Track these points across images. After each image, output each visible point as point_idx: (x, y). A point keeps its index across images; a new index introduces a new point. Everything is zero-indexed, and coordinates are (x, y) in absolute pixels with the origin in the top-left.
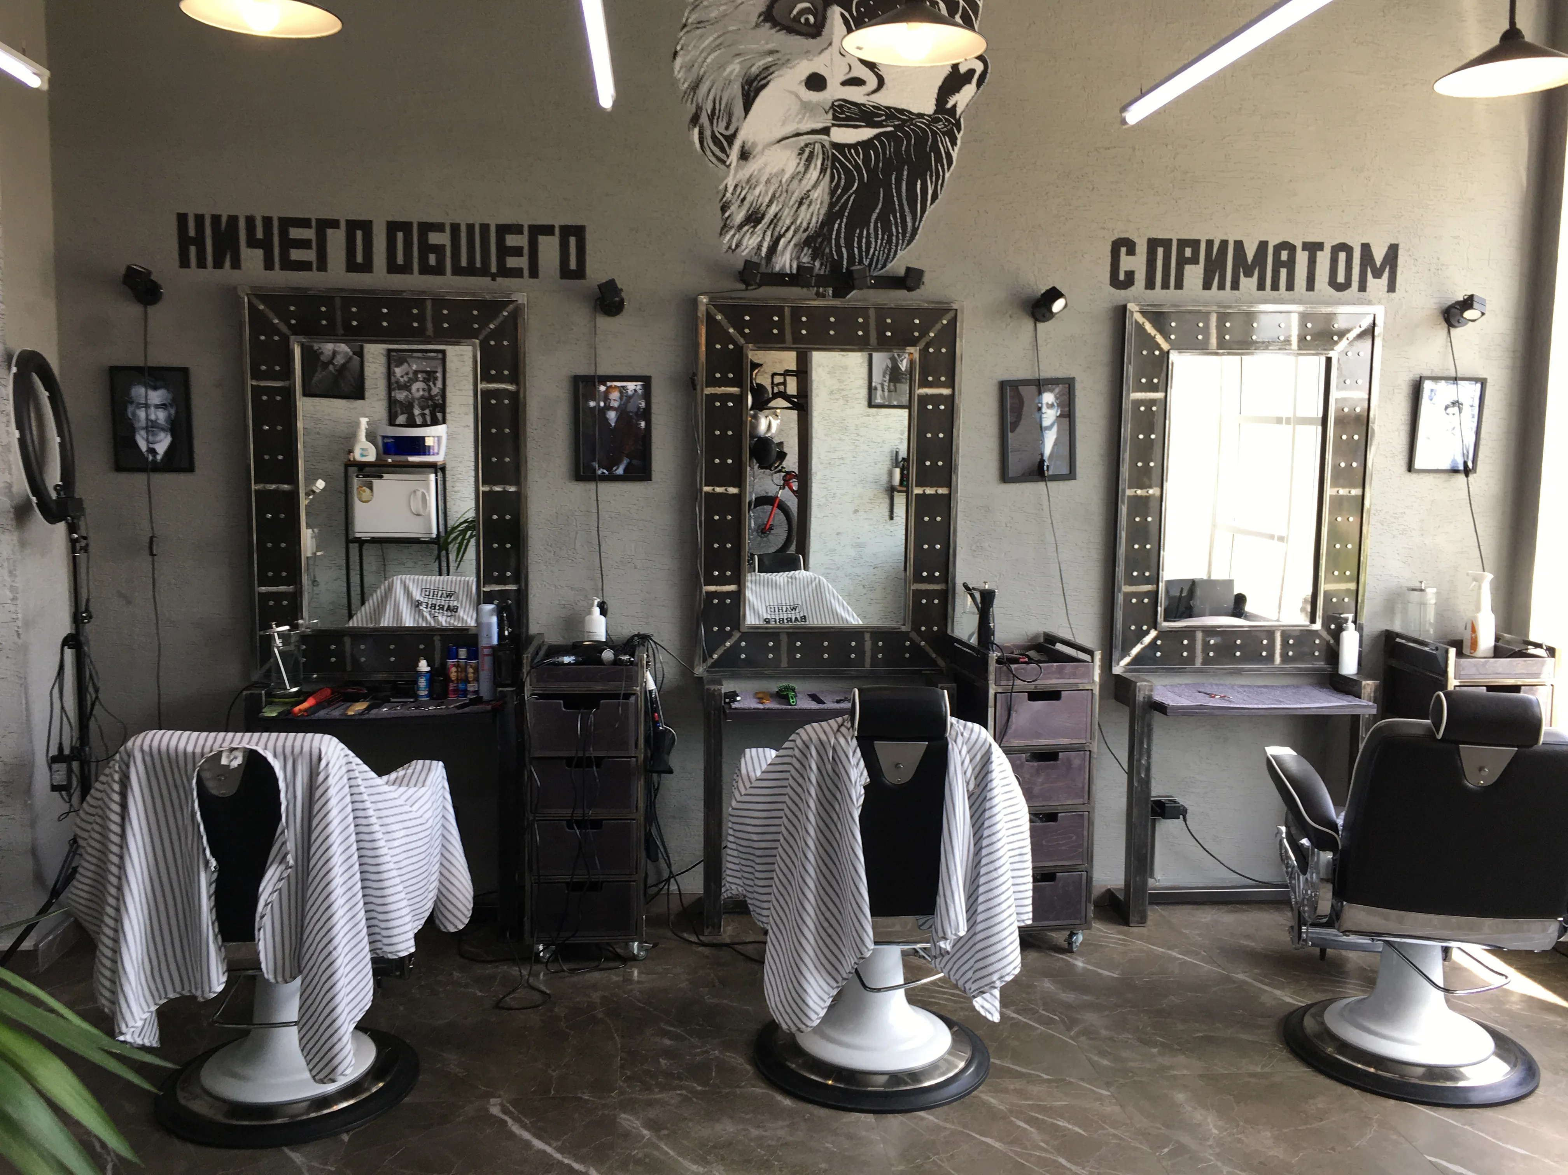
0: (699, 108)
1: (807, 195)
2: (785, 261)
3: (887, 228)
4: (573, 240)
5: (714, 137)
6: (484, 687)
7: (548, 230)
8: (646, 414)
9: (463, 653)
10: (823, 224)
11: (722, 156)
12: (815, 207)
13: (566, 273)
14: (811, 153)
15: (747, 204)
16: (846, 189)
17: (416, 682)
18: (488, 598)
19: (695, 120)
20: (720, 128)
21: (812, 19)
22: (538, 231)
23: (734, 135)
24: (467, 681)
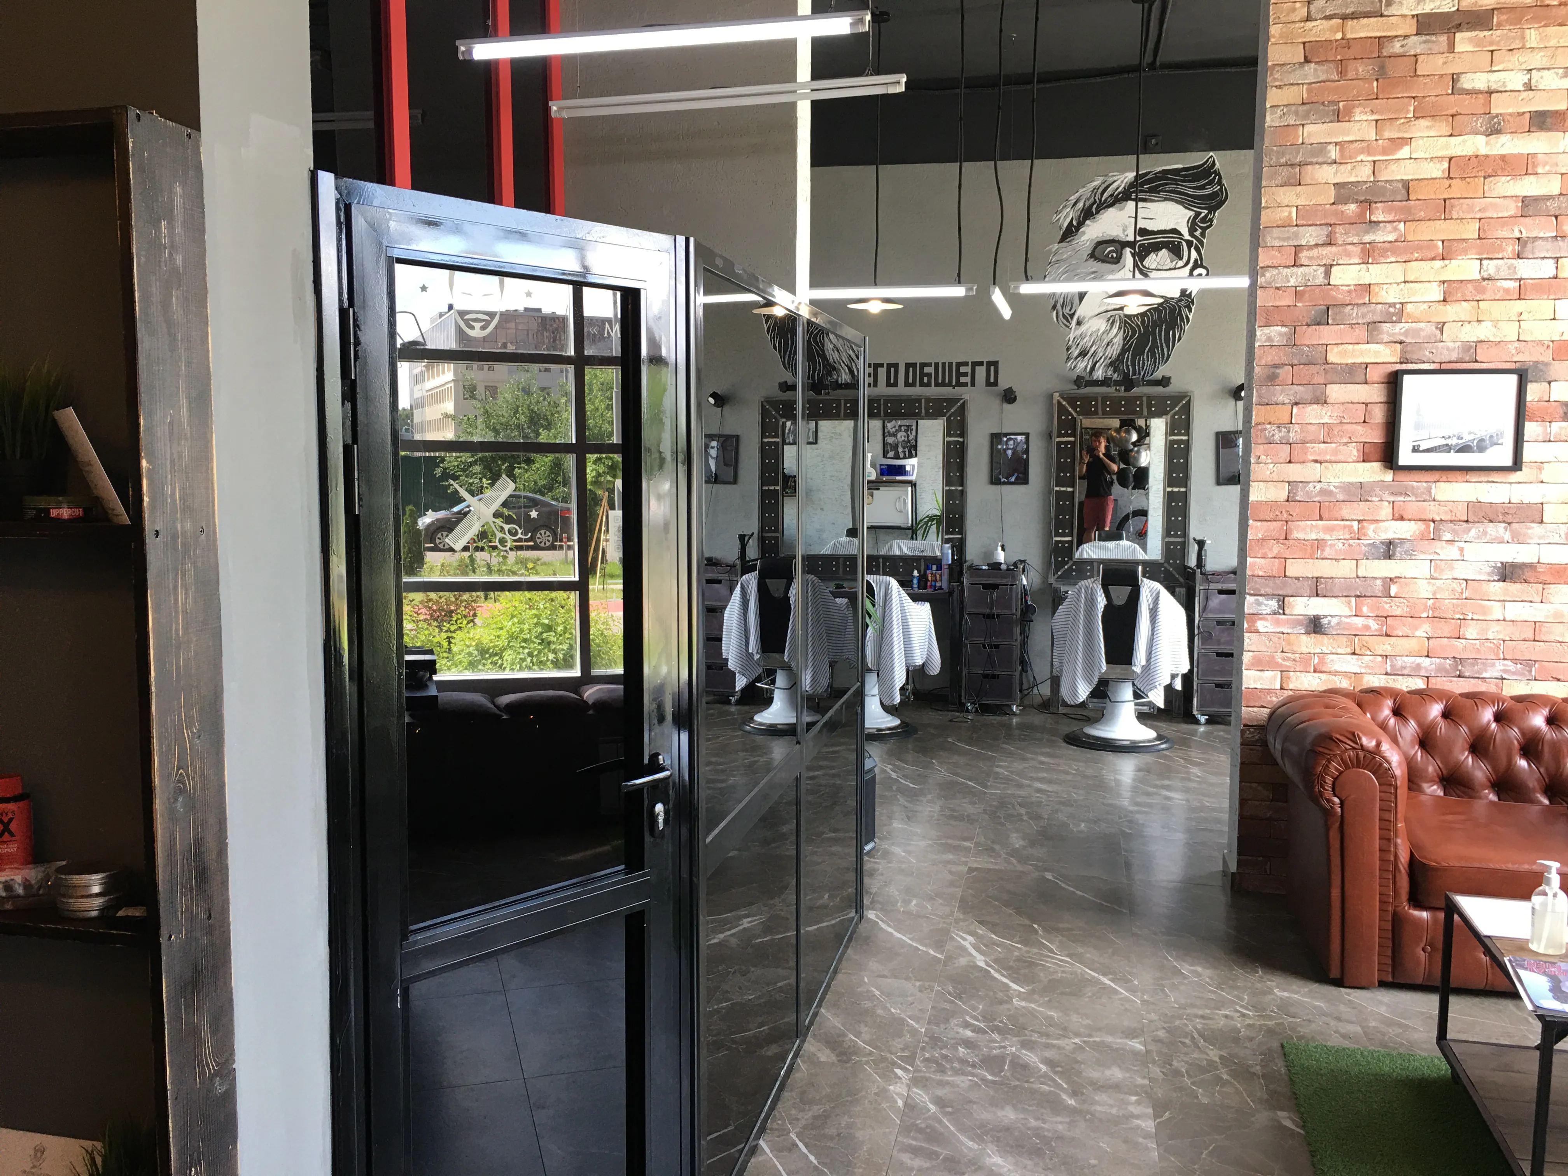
0: (1056, 302)
1: (1111, 341)
2: (1099, 374)
3: (1153, 355)
4: (992, 368)
5: (1064, 316)
6: (945, 585)
7: (981, 364)
8: (1027, 451)
9: (934, 567)
10: (1119, 356)
11: (1068, 324)
12: (1116, 347)
13: (988, 384)
14: (1114, 320)
15: (1080, 347)
16: (1131, 337)
17: (912, 581)
18: (947, 541)
19: (1054, 307)
20: (1067, 311)
21: (1115, 255)
22: (975, 364)
23: (1074, 314)
24: (936, 581)
